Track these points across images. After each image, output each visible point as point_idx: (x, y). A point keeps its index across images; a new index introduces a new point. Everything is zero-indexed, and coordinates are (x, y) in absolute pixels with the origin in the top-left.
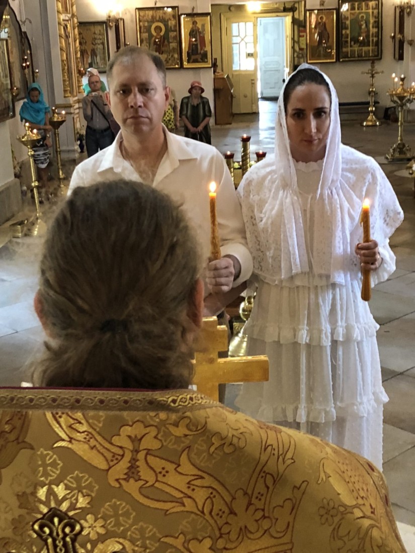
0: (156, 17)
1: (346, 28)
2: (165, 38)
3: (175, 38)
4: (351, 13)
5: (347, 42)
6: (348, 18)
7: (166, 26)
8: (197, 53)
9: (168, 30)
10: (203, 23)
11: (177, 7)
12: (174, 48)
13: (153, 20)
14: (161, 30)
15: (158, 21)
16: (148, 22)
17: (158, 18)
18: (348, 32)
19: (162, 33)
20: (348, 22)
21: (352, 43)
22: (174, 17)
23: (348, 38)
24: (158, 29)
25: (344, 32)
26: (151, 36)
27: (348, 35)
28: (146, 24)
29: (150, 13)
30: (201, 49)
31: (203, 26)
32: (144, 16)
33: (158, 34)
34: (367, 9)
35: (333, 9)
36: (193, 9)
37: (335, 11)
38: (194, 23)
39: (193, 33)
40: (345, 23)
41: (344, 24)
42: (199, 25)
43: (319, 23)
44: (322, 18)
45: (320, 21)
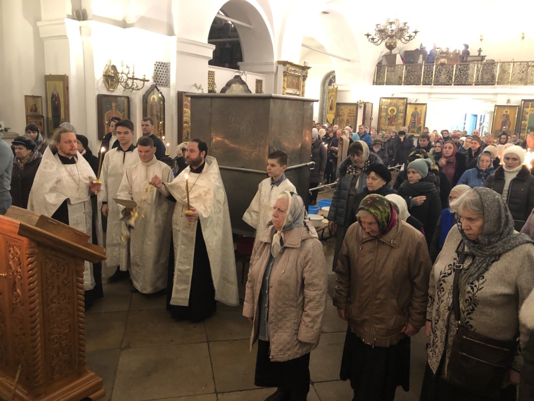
0: (392, 104)
1: (525, 120)
2: (396, 116)
3: (401, 117)
4: (530, 110)
5: (524, 129)
6: (528, 113)
7: (398, 109)
8: (415, 128)
9: (398, 112)
10: (421, 109)
11: (407, 99)
12: (400, 123)
13: (390, 105)
14: (394, 112)
15: (393, 106)
16: (387, 106)
17: (393, 104)
18: (527, 122)
19: (394, 114)
20: (527, 116)
21: (529, 130)
22: (403, 104)
23: (526, 126)
24: (393, 111)
25: (523, 122)
26: (387, 114)
27: (526, 124)
28: (386, 107)
29: (389, 101)
30: (418, 125)
31: (421, 110)
32: (384, 103)
33: (392, 114)
35: (517, 106)
36: (416, 101)
37: (517, 108)
38: (416, 109)
39: (414, 115)
40: (525, 116)
41: (523, 117)
42: (419, 110)
43: (504, 115)
44: (507, 112)
45: (505, 113)
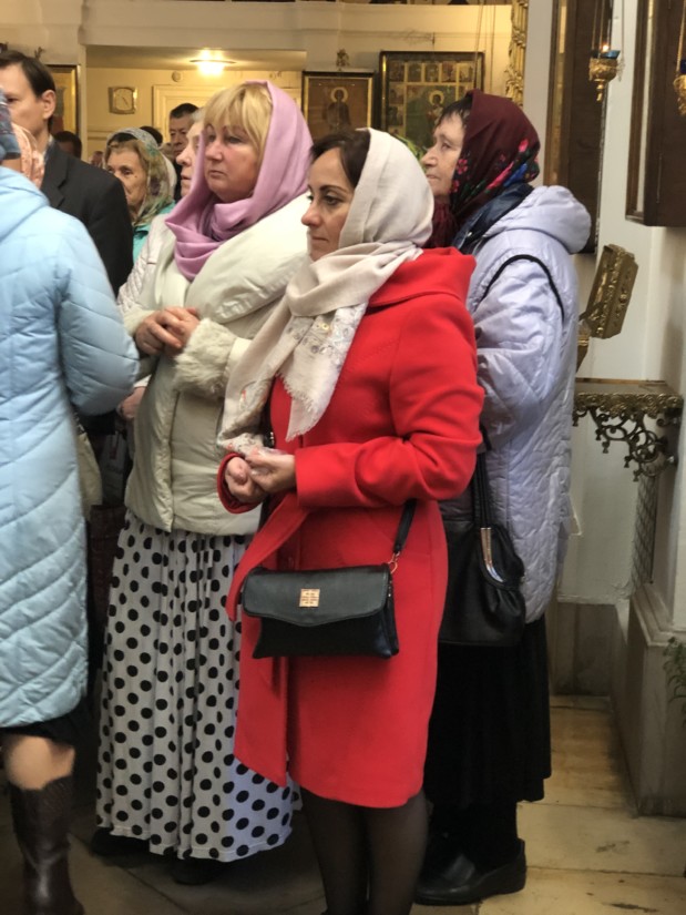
4: (408, 87)
6: (402, 97)
20: (402, 109)
34: (449, 81)
37: (370, 80)
40: (396, 109)
41: (391, 113)
43: (333, 105)
44: (339, 95)
45: (334, 100)
